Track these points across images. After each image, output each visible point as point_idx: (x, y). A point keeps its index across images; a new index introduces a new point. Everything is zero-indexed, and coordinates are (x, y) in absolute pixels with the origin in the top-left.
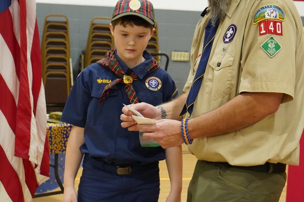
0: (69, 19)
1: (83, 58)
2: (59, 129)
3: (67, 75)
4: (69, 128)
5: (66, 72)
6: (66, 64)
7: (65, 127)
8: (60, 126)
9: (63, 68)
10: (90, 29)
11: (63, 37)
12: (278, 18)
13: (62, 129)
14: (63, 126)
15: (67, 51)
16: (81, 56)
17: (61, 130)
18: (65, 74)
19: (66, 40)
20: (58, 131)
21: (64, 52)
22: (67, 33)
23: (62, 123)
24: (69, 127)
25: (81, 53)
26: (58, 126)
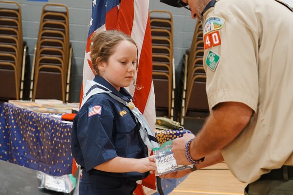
0: (173, 15)
1: (187, 58)
2: (164, 136)
3: (169, 77)
4: (175, 136)
5: (168, 73)
6: (169, 65)
7: (170, 134)
8: (165, 133)
9: (166, 68)
10: (197, 26)
11: (166, 35)
12: (212, 29)
13: (167, 136)
14: (168, 133)
15: (170, 51)
16: (184, 56)
17: (167, 138)
18: (167, 75)
19: (169, 38)
20: (163, 139)
21: (167, 52)
22: (170, 31)
23: (167, 129)
24: (175, 134)
25: (184, 52)
26: (163, 132)
